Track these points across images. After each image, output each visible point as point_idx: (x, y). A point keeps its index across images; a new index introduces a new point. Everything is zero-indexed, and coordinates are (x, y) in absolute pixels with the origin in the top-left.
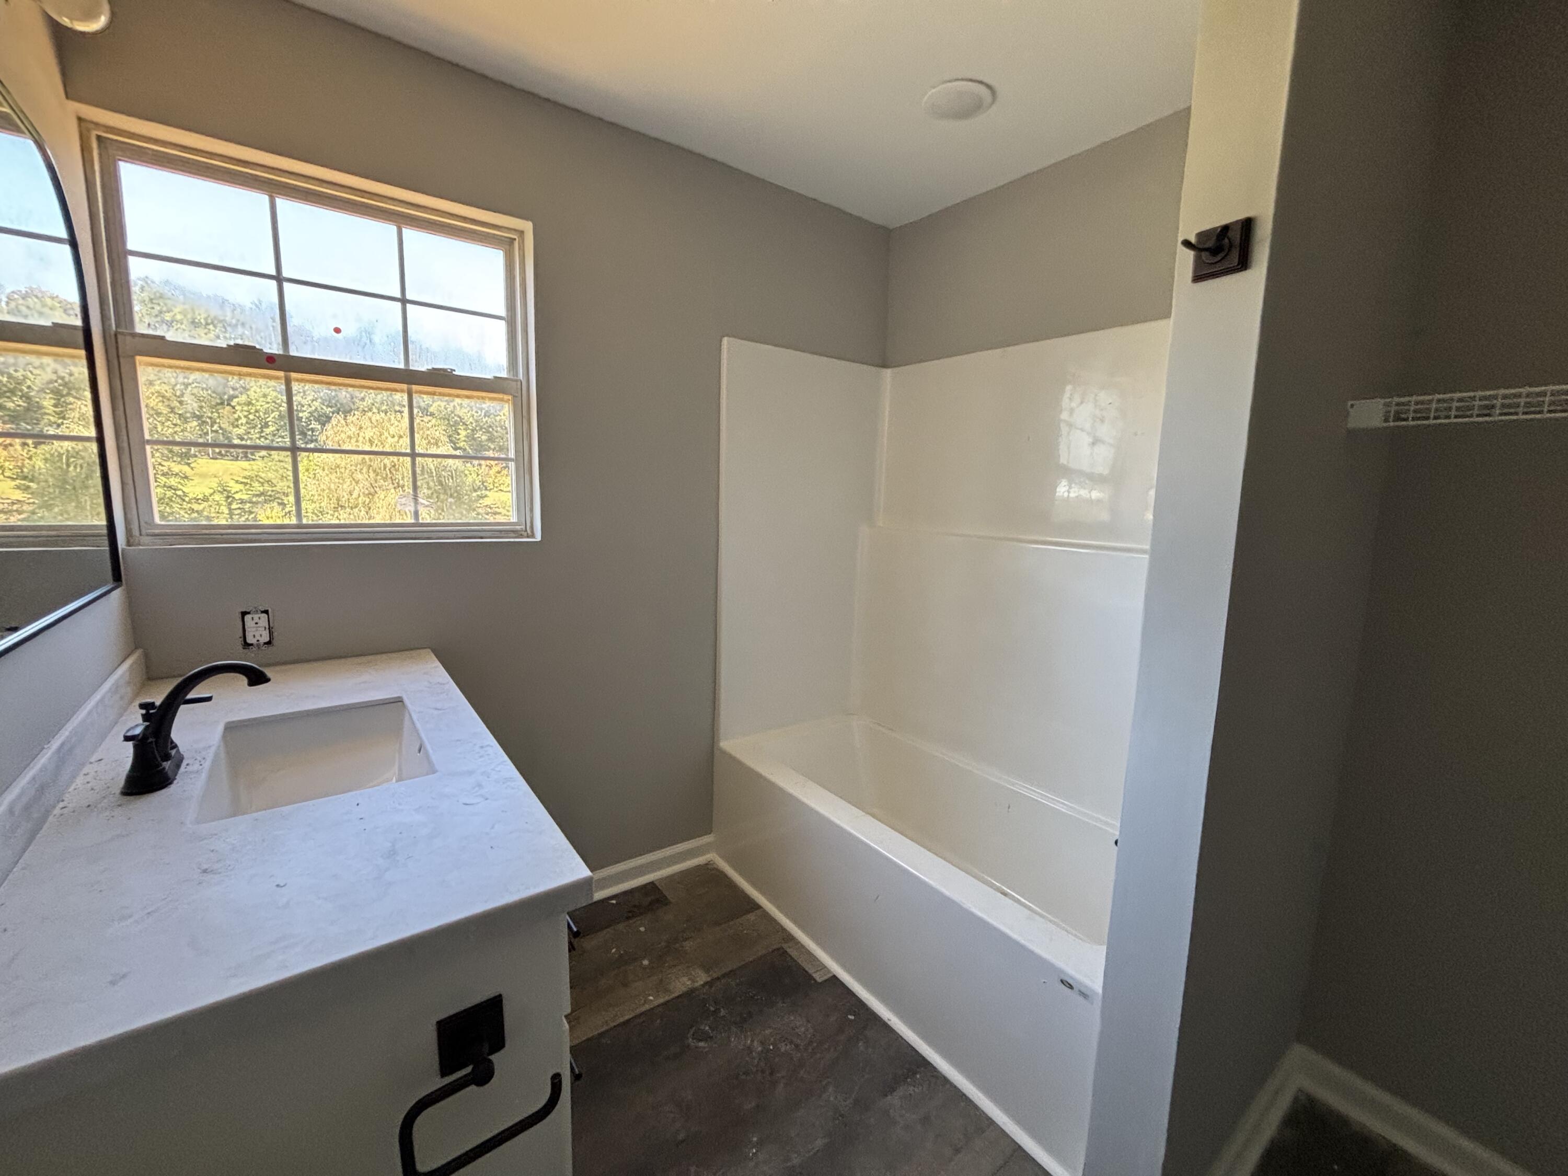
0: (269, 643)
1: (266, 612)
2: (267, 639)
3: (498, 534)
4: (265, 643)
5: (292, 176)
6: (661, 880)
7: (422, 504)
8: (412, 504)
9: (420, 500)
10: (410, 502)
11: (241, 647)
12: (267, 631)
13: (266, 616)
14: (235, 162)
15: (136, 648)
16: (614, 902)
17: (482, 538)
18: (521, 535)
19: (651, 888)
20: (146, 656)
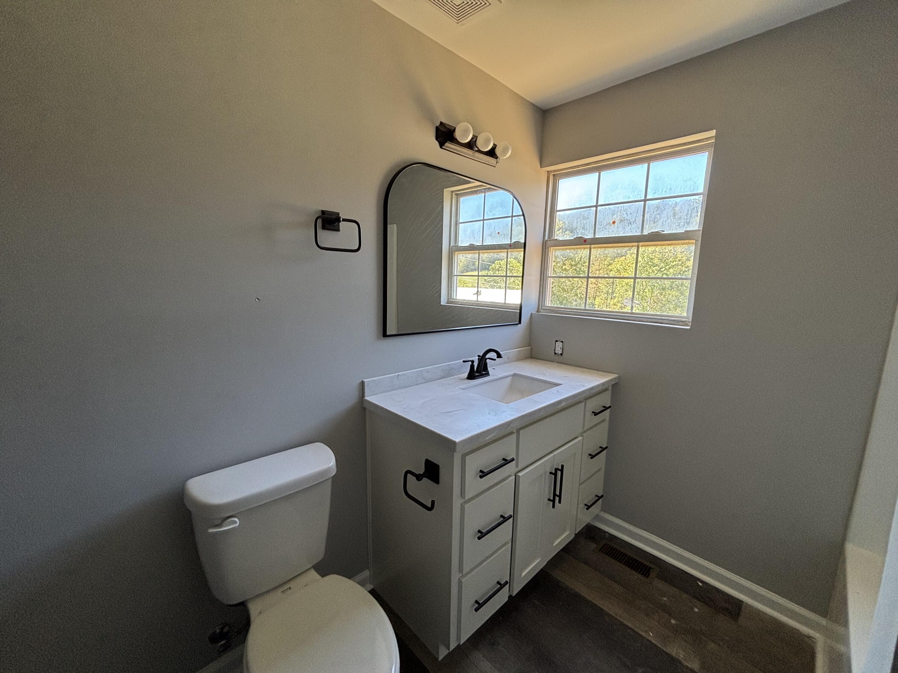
0: (561, 354)
1: (562, 342)
2: (561, 353)
3: (673, 322)
4: (560, 354)
5: (605, 161)
6: (750, 606)
7: (635, 303)
8: (631, 303)
9: (635, 301)
10: (629, 302)
11: (554, 355)
12: (562, 349)
13: (562, 344)
14: (585, 165)
15: (529, 346)
16: (700, 584)
17: (661, 323)
18: (687, 324)
19: (739, 603)
20: (532, 349)
